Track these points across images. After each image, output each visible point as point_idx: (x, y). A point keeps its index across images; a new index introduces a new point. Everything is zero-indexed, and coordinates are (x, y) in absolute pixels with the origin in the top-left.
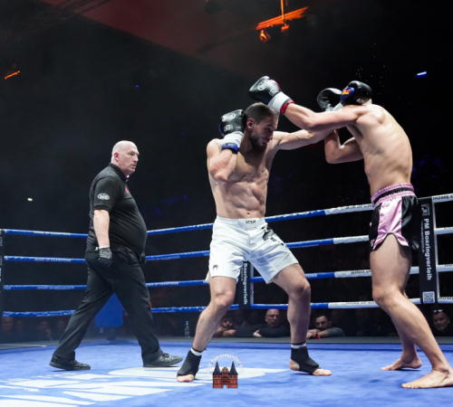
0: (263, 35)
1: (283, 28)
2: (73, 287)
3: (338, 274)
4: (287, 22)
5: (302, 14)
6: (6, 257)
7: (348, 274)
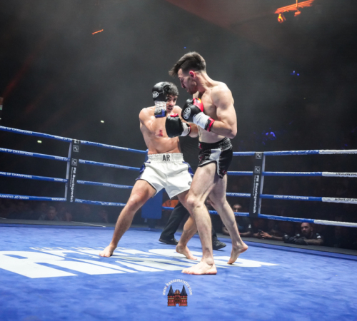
0: (280, 17)
1: (296, 13)
2: (128, 187)
3: (325, 199)
4: (299, 9)
5: (311, 4)
7: (332, 200)
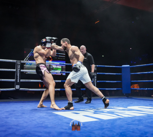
2: (116, 82)
6: (97, 73)
